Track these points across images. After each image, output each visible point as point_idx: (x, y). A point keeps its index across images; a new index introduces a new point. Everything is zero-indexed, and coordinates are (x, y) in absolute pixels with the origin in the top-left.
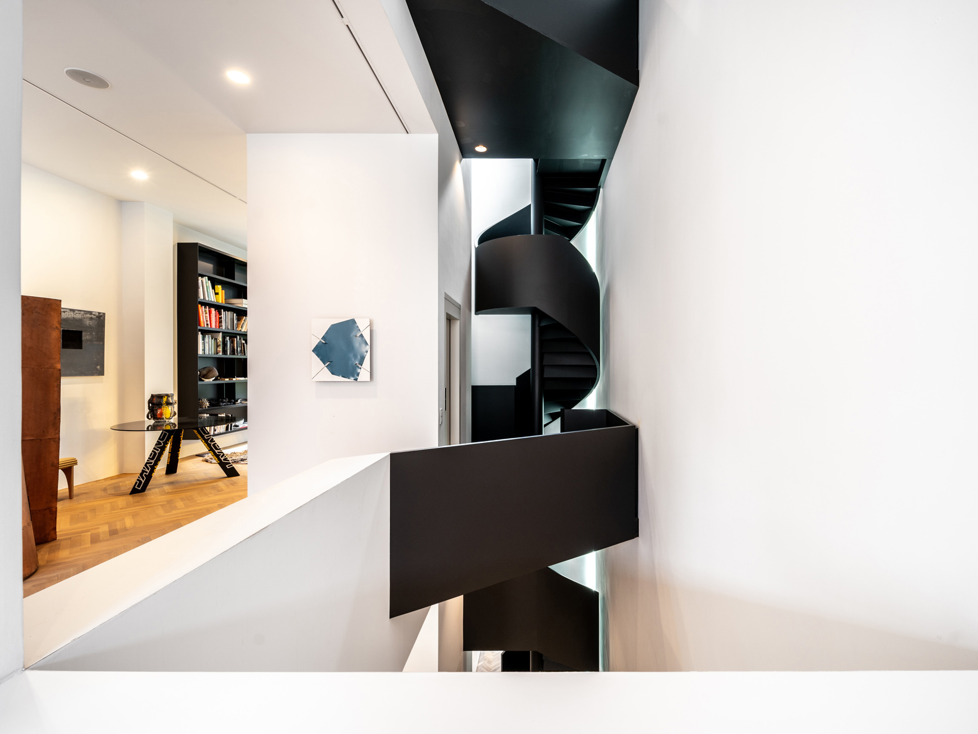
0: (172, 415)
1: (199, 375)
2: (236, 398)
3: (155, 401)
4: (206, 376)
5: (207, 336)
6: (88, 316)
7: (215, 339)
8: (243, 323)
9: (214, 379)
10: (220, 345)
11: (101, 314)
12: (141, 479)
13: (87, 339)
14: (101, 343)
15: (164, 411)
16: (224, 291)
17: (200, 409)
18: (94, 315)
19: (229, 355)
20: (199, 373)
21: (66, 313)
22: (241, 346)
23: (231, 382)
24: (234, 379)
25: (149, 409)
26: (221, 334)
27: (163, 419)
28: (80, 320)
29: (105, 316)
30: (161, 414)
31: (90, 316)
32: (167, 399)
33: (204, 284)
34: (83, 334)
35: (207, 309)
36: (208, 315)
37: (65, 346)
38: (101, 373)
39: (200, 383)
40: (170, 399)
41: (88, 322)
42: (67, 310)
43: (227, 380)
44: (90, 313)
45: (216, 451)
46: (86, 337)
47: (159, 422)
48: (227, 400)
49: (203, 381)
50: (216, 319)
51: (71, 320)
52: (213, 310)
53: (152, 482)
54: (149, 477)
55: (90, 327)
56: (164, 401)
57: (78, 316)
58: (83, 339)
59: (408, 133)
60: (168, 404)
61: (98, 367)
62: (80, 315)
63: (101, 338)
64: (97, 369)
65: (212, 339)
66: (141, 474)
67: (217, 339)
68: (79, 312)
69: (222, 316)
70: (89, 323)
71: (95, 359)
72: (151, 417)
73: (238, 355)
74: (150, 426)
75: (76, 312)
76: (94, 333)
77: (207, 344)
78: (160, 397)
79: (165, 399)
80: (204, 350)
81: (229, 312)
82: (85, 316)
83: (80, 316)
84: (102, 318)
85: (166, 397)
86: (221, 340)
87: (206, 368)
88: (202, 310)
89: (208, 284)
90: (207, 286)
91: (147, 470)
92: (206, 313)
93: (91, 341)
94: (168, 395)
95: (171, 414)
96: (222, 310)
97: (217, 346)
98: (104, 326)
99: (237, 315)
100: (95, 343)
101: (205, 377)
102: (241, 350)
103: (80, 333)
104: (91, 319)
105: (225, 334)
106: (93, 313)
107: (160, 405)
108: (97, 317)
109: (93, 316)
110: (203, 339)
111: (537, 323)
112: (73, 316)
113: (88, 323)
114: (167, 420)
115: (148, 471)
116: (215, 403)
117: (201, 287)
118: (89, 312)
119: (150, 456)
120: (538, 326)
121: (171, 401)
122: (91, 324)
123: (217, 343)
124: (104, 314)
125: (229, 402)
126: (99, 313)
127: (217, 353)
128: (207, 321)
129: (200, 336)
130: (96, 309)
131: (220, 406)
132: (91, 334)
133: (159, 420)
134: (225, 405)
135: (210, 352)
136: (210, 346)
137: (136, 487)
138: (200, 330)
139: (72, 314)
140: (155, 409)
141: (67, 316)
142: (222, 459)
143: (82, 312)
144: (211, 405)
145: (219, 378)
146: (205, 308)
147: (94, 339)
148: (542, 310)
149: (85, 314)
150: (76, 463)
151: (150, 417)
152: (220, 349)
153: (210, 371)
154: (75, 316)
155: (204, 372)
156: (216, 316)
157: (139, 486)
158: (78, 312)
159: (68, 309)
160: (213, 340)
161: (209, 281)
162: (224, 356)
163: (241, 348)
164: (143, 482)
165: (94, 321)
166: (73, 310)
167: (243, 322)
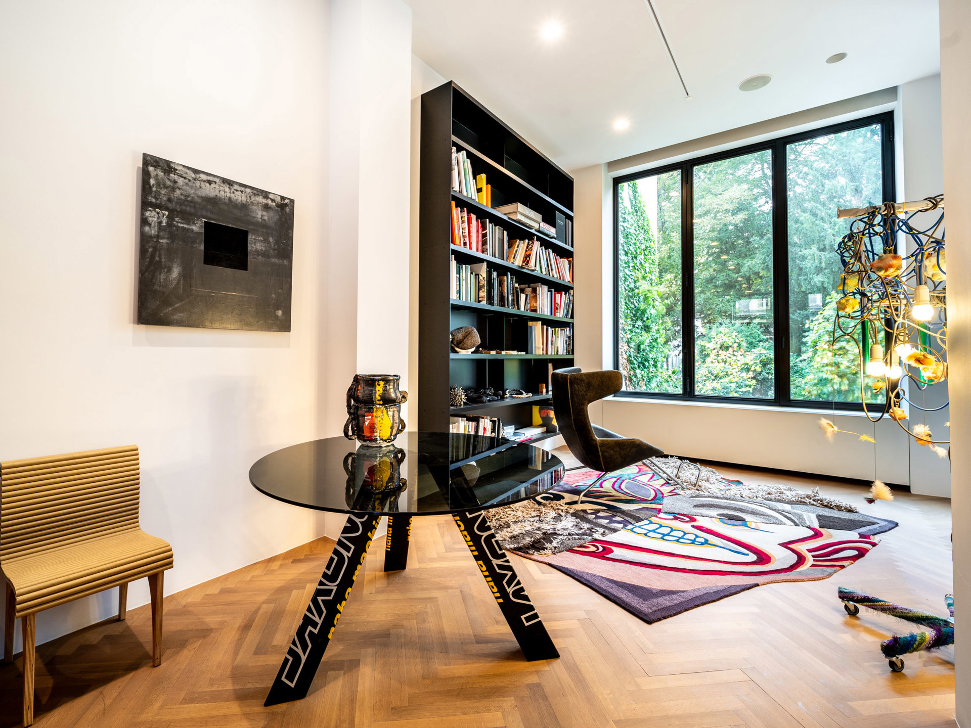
0: (394, 432)
1: (452, 342)
2: (506, 387)
3: (361, 392)
4: (461, 344)
5: (464, 266)
6: (260, 199)
7: (476, 275)
8: (516, 252)
9: (473, 349)
10: (483, 286)
11: (286, 201)
12: (299, 651)
13: (257, 251)
14: (286, 262)
15: (377, 421)
16: (489, 186)
17: (451, 408)
18: (273, 201)
19: (496, 308)
20: (451, 337)
21: (213, 185)
22: (513, 293)
23: (499, 357)
24: (503, 353)
25: (349, 412)
26: (485, 264)
27: (375, 440)
28: (244, 207)
29: (293, 207)
30: (372, 428)
31: (265, 201)
32: (385, 390)
33: (461, 163)
34: (251, 237)
35: (465, 214)
36: (466, 225)
37: (210, 259)
38: (285, 326)
39: (452, 356)
40: (391, 388)
41: (259, 214)
42: (217, 180)
43: (493, 352)
44: (265, 194)
45: (495, 562)
46: (255, 244)
47: (368, 447)
48: (492, 391)
49: (456, 352)
50: (478, 237)
51: (225, 203)
52: (473, 217)
53: (328, 654)
54: (320, 642)
55: (263, 225)
56: (378, 393)
57: (240, 197)
58: (249, 248)
60: (387, 401)
61: (280, 313)
62: (244, 195)
63: (285, 250)
64: (277, 317)
65: (472, 273)
66: (301, 632)
67: (478, 275)
68: (243, 189)
69: (488, 230)
70: (262, 216)
71: (273, 296)
72: (353, 434)
73: (508, 307)
74: (350, 454)
75: (236, 187)
76: (271, 239)
77: (464, 282)
78: (371, 381)
79: (379, 389)
80: (459, 292)
81: (497, 227)
82: (253, 198)
83: (244, 199)
84: (287, 209)
85: (382, 383)
86: (485, 275)
87: (461, 328)
88: (457, 214)
89: (466, 163)
90: (464, 169)
91: (316, 619)
92: (463, 222)
93: (265, 254)
94: (386, 379)
95: (392, 428)
96: (488, 220)
97: (480, 288)
98: (290, 227)
99: (508, 235)
100: (273, 260)
101: (461, 346)
102: (513, 300)
103: (245, 234)
104: (266, 207)
105: (491, 266)
106: (271, 196)
107: (369, 403)
108: (278, 205)
109: (270, 202)
110: (459, 272)
112: (228, 195)
113: (259, 216)
114: (384, 444)
115: (320, 622)
116: (475, 397)
117: (456, 167)
118: (262, 191)
119: (328, 568)
121: (393, 396)
122: (266, 218)
123: (479, 283)
124: (292, 201)
125: (495, 395)
126: (283, 198)
127: (479, 301)
128: (464, 237)
129: (453, 264)
130: (278, 188)
131: (482, 402)
132: (266, 240)
133: (368, 443)
134: (489, 401)
135: (469, 299)
136: (469, 286)
137: (283, 679)
138: (454, 252)
139: (227, 189)
140: (360, 412)
141: (217, 193)
142: (510, 590)
143: (248, 190)
144: (470, 400)
145: (481, 349)
146: (461, 211)
147: (272, 252)
149: (255, 195)
150: (171, 563)
151: (350, 433)
152: (483, 293)
153: (468, 334)
154: (232, 195)
155: (460, 336)
156: (478, 231)
157: (290, 677)
158: (239, 188)
159: (218, 177)
160: (473, 276)
161: (469, 160)
162: (489, 307)
163: (513, 296)
164: (304, 658)
165: (271, 214)
166: (230, 183)
167: (516, 248)
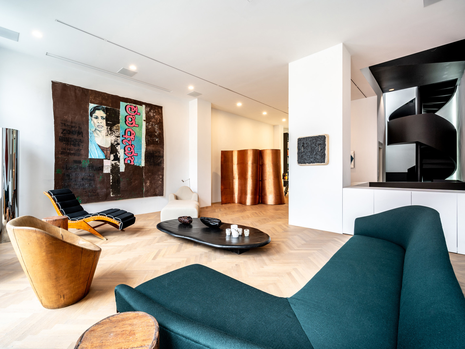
3: (284, 175)
30: (285, 178)
59: (366, 97)
111: (419, 147)
120: (420, 148)
148: (422, 142)
